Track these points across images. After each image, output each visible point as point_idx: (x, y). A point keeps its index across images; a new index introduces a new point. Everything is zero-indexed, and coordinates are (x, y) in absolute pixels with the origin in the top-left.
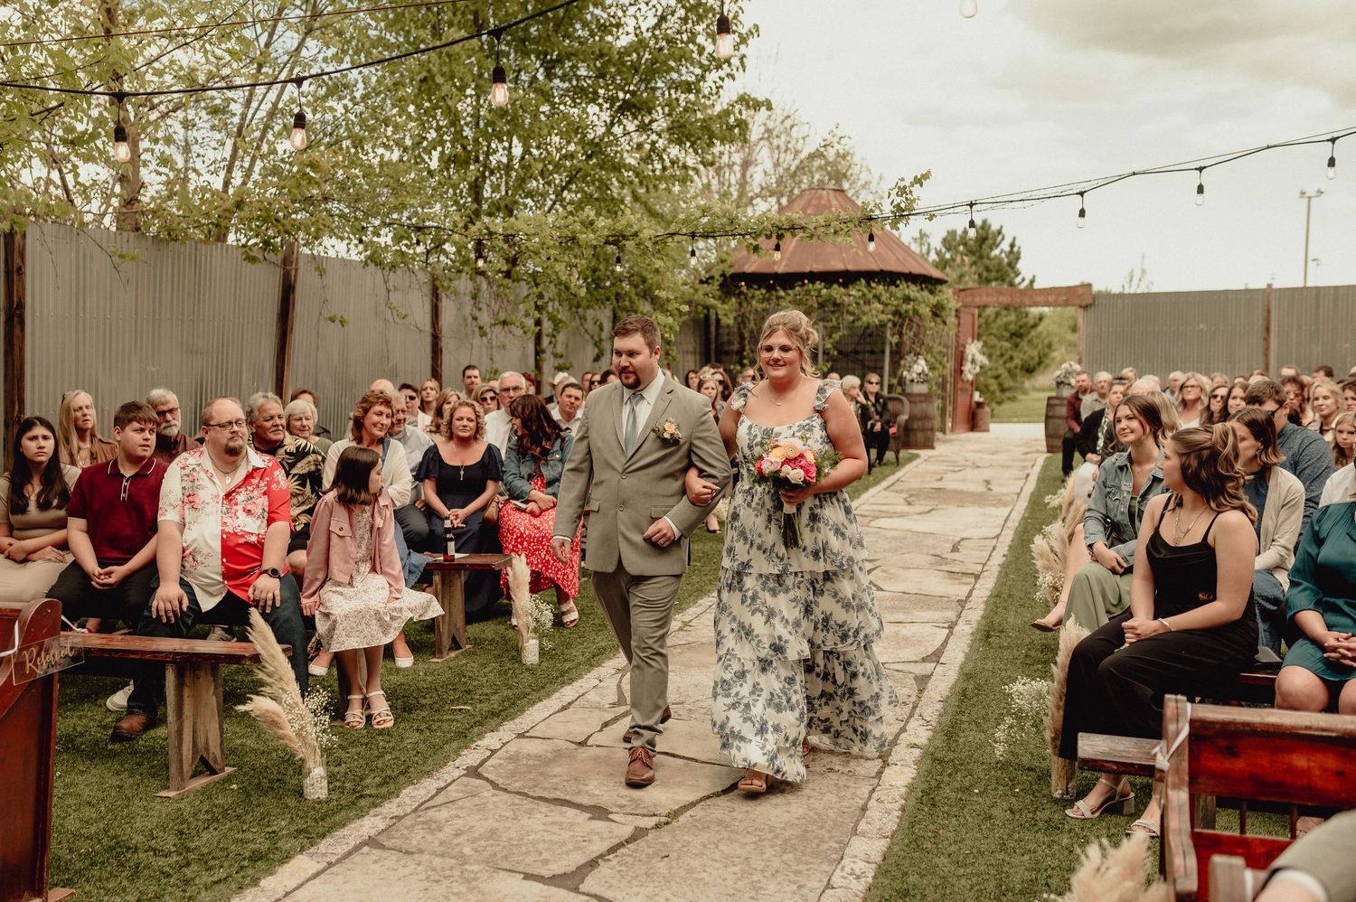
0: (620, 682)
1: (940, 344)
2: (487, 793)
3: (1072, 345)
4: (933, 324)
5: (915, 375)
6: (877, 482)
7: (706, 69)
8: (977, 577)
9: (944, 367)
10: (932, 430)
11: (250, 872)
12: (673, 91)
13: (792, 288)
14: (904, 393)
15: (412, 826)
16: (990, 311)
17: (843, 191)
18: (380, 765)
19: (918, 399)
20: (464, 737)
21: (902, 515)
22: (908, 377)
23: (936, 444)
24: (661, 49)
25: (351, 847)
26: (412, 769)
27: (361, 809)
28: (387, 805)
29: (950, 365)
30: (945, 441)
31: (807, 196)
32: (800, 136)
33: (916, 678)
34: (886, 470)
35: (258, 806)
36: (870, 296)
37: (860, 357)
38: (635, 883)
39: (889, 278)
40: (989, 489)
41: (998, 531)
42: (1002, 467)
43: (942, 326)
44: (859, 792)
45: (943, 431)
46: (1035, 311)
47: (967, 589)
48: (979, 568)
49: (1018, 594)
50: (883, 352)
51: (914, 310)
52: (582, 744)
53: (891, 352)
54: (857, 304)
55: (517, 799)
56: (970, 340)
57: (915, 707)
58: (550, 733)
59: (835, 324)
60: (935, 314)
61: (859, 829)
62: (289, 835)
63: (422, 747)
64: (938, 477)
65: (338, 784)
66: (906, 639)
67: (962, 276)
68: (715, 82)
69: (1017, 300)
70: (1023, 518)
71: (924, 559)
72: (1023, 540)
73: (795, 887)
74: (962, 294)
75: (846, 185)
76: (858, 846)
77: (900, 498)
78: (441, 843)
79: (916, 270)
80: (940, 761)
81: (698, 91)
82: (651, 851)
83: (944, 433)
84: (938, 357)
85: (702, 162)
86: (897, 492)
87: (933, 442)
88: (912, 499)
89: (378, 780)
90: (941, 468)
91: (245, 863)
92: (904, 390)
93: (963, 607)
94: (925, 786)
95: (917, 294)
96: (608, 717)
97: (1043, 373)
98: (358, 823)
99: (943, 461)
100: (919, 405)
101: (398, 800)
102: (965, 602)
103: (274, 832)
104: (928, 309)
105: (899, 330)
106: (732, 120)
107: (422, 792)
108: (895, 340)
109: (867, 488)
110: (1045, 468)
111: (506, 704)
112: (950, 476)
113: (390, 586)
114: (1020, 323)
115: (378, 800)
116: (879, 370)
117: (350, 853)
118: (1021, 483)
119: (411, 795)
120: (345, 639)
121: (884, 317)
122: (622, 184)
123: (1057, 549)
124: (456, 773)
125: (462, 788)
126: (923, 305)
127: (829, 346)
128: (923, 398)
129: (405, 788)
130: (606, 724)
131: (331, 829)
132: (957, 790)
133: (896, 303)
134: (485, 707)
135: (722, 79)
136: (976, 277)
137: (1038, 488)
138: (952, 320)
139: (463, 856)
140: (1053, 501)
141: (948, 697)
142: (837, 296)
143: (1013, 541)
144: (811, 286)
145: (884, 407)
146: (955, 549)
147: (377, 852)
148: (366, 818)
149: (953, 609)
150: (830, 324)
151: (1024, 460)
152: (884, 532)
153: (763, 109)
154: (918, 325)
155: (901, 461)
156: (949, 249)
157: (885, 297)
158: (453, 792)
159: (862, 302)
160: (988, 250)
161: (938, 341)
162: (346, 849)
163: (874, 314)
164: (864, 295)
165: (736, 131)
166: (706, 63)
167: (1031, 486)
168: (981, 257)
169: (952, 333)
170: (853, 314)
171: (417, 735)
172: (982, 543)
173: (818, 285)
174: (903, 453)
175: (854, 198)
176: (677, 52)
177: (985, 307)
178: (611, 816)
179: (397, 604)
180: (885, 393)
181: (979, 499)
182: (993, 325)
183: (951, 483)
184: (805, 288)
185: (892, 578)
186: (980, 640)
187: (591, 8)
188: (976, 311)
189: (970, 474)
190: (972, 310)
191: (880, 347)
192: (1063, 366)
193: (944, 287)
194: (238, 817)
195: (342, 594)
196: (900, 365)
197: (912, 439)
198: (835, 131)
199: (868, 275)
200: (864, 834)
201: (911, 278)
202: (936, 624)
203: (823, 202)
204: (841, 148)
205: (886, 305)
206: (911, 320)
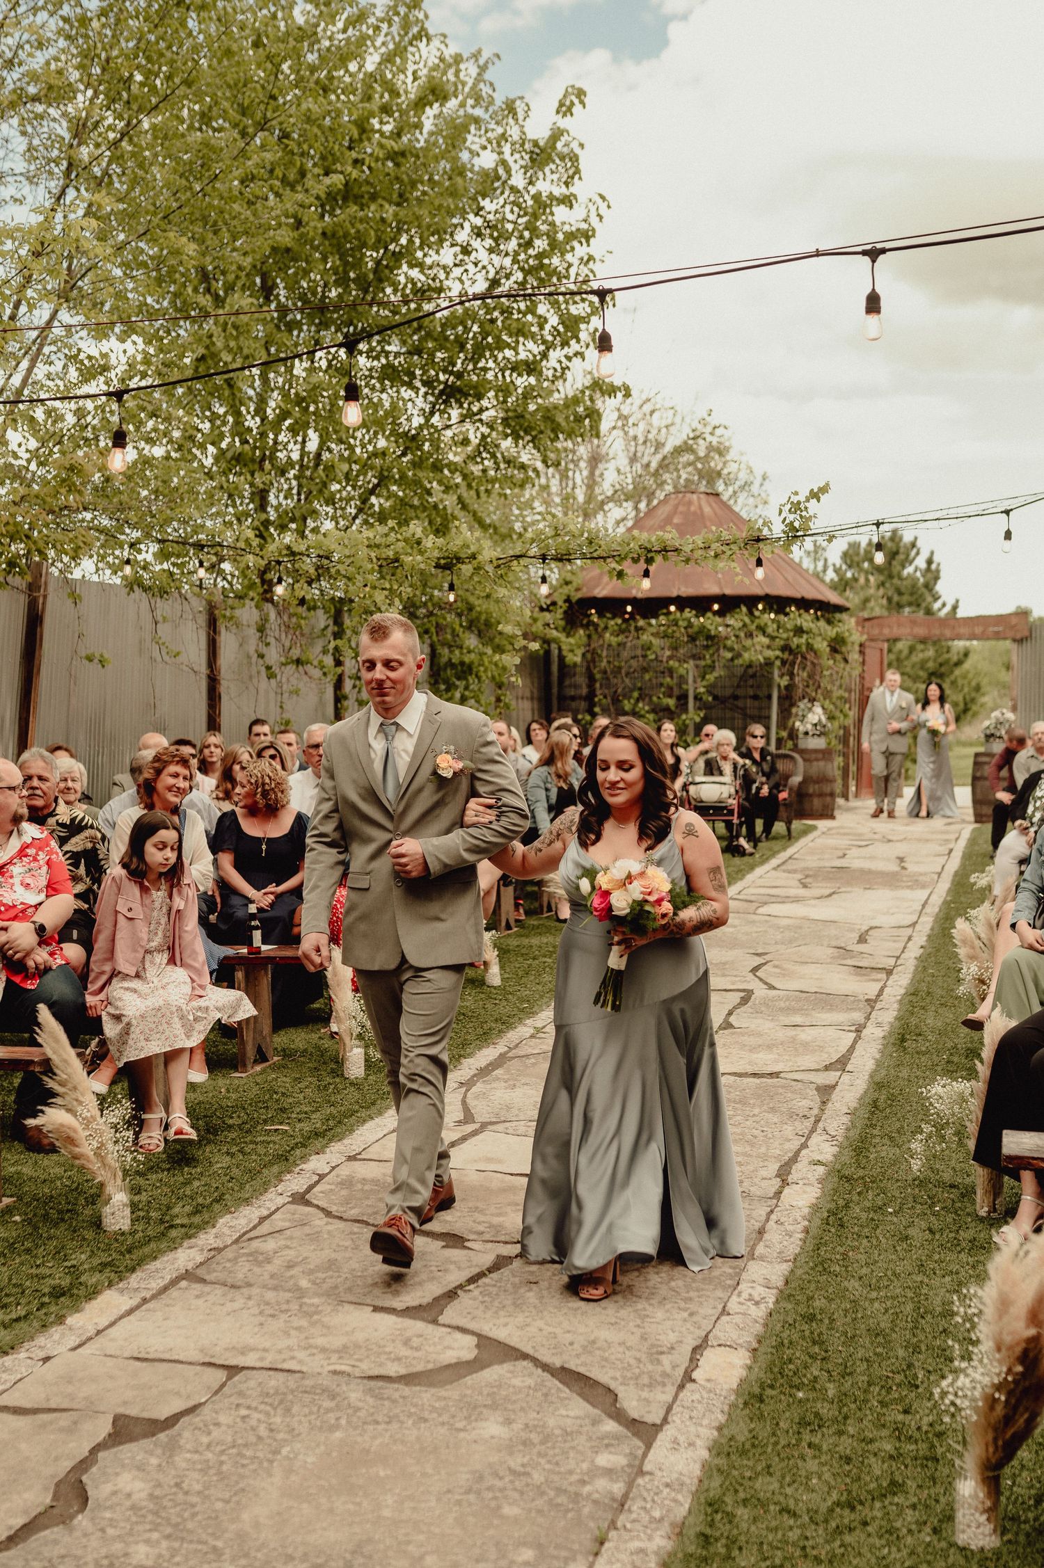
0: (465, 1096)
1: (841, 686)
2: (319, 1221)
3: (1005, 686)
4: (831, 662)
5: (809, 727)
6: (764, 861)
7: (549, 346)
8: (889, 972)
9: (846, 716)
10: (832, 795)
11: (53, 1308)
12: (507, 373)
13: (656, 616)
14: (795, 748)
15: (236, 1258)
16: (900, 645)
17: (717, 495)
18: (188, 1192)
19: (813, 756)
20: (285, 1160)
21: (797, 900)
22: (802, 729)
23: (836, 813)
24: (493, 321)
25: (167, 1281)
26: (227, 1196)
27: (173, 1240)
28: (202, 1236)
29: (853, 714)
30: (849, 810)
31: (672, 502)
32: (664, 423)
33: (818, 1089)
34: (775, 845)
35: (49, 1238)
36: (752, 627)
37: (740, 703)
38: (502, 1313)
39: (779, 604)
40: (904, 868)
41: (914, 918)
42: (919, 840)
43: (842, 665)
44: (754, 1214)
45: (845, 796)
46: (960, 645)
47: (878, 986)
48: (892, 962)
49: (940, 992)
50: (769, 697)
51: (808, 644)
53: (779, 698)
54: (737, 636)
55: (355, 1227)
56: (878, 682)
57: (817, 1121)
59: (709, 662)
60: (834, 650)
61: (757, 1253)
62: (92, 1269)
63: (235, 1172)
64: (841, 854)
65: (141, 1214)
66: (805, 1045)
67: (866, 601)
68: (560, 362)
69: (936, 631)
70: (945, 902)
71: (825, 952)
72: (944, 929)
73: (685, 1315)
74: (867, 624)
75: (720, 487)
76: (756, 1271)
77: (793, 880)
78: (272, 1277)
79: (810, 594)
80: (848, 1179)
81: (541, 373)
82: (517, 1280)
83: (847, 799)
84: (838, 703)
85: (544, 462)
86: (789, 872)
87: (833, 810)
88: (808, 880)
89: (188, 1209)
90: (843, 842)
91: (46, 1299)
92: (796, 745)
93: (873, 1008)
94: (833, 1206)
95: (812, 625)
96: (455, 1136)
97: (970, 723)
98: (170, 1256)
99: (845, 834)
100: (815, 763)
101: (214, 1231)
102: (875, 1001)
103: (74, 1266)
104: (825, 644)
105: (788, 667)
106: (581, 409)
107: (243, 1221)
108: (784, 682)
109: (752, 868)
110: (972, 841)
111: (331, 1123)
112: (854, 852)
113: (193, 981)
114: (940, 660)
115: (191, 1231)
116: (764, 720)
117: (165, 1289)
118: (942, 860)
119: (230, 1225)
120: (143, 1043)
121: (771, 654)
122: (447, 489)
123: (983, 935)
124: (280, 1201)
125: (289, 1216)
126: (819, 639)
127: (702, 690)
128: (820, 756)
129: (221, 1217)
131: (140, 1262)
132: (868, 1210)
133: (785, 636)
134: (306, 1127)
135: (569, 358)
136: (885, 601)
137: (963, 866)
138: (854, 656)
139: (299, 1289)
140: (979, 879)
141: (856, 1109)
142: (712, 628)
143: (932, 929)
144: (678, 614)
145: (773, 769)
146: (862, 939)
147: (198, 1287)
148: (179, 1250)
149: (860, 1009)
150: (702, 663)
151: (947, 832)
152: (776, 921)
153: (619, 395)
154: (813, 663)
155: (794, 834)
156: (850, 567)
157: (771, 629)
158: (279, 1221)
159: (742, 635)
160: (899, 568)
161: (838, 683)
162: (162, 1283)
163: (758, 650)
164: (745, 625)
165: (587, 421)
166: (550, 338)
167: (954, 864)
168: (891, 577)
169: (856, 673)
170: (731, 649)
171: (228, 1158)
172: (895, 932)
173: (688, 613)
174: (796, 824)
175: (732, 502)
176: (514, 325)
177: (896, 640)
178: (467, 1244)
179: (201, 1003)
180: (772, 748)
181: (891, 880)
182: (906, 663)
183: (856, 860)
184: (671, 617)
185: (785, 974)
186: (894, 1044)
187: (405, 267)
188: (886, 646)
189: (880, 849)
190: (880, 645)
191: (765, 689)
192: (993, 715)
193: (844, 616)
194: (28, 1251)
195: (135, 991)
196: (790, 714)
197: (807, 806)
198: (708, 419)
199: (750, 601)
200: (762, 1258)
201: (804, 604)
202: (840, 1027)
203: (693, 509)
204: (714, 440)
205: (773, 638)
206: (804, 658)
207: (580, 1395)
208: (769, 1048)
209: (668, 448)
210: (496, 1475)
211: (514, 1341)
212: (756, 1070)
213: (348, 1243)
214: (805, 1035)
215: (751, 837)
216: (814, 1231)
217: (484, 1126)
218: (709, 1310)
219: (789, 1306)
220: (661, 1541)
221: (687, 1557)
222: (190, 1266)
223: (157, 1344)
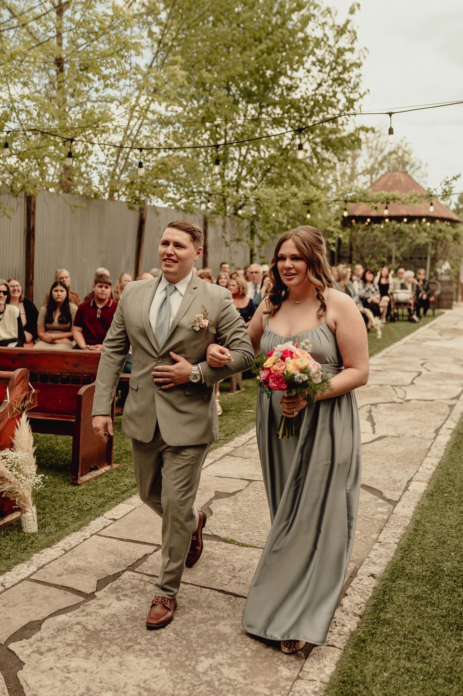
4: (453, 244)
5: (443, 271)
6: (424, 325)
10: (452, 300)
14: (437, 279)
17: (406, 172)
19: (445, 283)
21: (438, 340)
22: (440, 272)
23: (453, 307)
30: (458, 306)
31: (388, 176)
33: (448, 405)
34: (428, 319)
36: (421, 229)
37: (414, 261)
39: (432, 219)
43: (458, 245)
45: (457, 300)
50: (426, 258)
51: (443, 236)
53: (431, 259)
54: (414, 233)
59: (401, 243)
60: (455, 239)
63: (237, 424)
64: (455, 323)
66: (443, 391)
71: (449, 359)
75: (408, 169)
76: (427, 460)
77: (436, 332)
79: (445, 215)
84: (455, 261)
86: (434, 329)
87: (451, 305)
88: (442, 333)
90: (456, 319)
95: (446, 228)
99: (457, 316)
100: (446, 286)
104: (451, 236)
105: (435, 246)
106: (354, 138)
108: (433, 252)
109: (419, 327)
112: (461, 323)
116: (425, 268)
121: (428, 240)
122: (299, 170)
126: (449, 234)
127: (398, 255)
128: (448, 283)
133: (434, 233)
142: (404, 229)
144: (389, 223)
145: (428, 288)
147: (232, 457)
148: (224, 447)
150: (399, 243)
152: (429, 347)
153: (370, 132)
154: (445, 245)
155: (436, 315)
157: (428, 230)
159: (416, 232)
161: (455, 253)
162: (220, 456)
163: (423, 238)
164: (418, 228)
165: (356, 143)
170: (411, 238)
171: (234, 420)
173: (394, 222)
174: (437, 311)
175: (412, 176)
180: (428, 279)
184: (387, 224)
185: (434, 366)
187: (283, 78)
191: (425, 256)
193: (459, 225)
196: (435, 265)
197: (441, 304)
199: (420, 218)
200: (430, 457)
201: (443, 219)
202: (457, 385)
203: (397, 178)
204: (406, 149)
205: (429, 234)
206: (442, 242)
207: (370, 492)
208: (429, 391)
209: (386, 152)
212: (425, 398)
214: (443, 388)
215: (418, 315)
216: (448, 449)
218: (412, 471)
219: (441, 470)
220: (400, 531)
221: (410, 534)
222: (228, 452)
223: (223, 473)
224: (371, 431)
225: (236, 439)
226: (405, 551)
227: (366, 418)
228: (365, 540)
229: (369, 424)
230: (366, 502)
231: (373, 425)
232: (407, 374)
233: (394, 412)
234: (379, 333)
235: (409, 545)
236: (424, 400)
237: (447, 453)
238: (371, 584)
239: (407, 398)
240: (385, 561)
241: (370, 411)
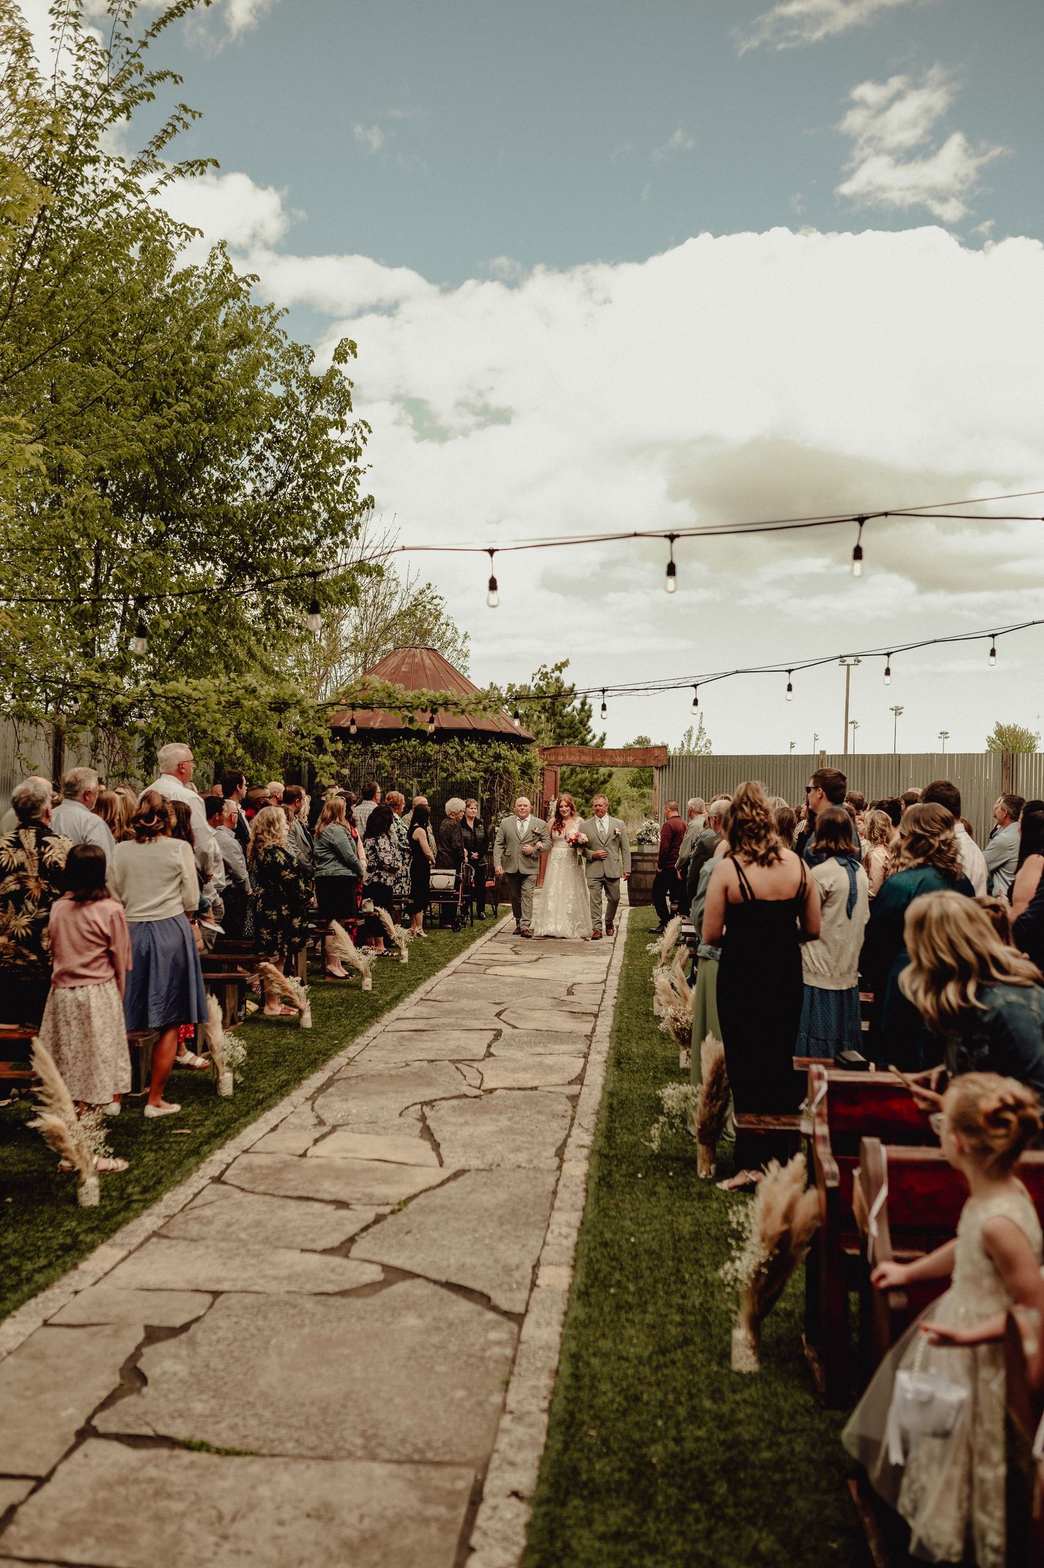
0: (313, 1107)
2: (238, 1195)
8: (596, 1016)
11: (66, 1259)
15: (185, 1222)
17: (434, 650)
20: (197, 1154)
21: (513, 964)
25: (142, 1238)
26: (165, 1180)
27: (136, 1211)
28: (155, 1207)
33: (568, 1097)
38: (392, 1250)
41: (604, 976)
44: (546, 1180)
47: (590, 1026)
48: (596, 1008)
51: (504, 768)
52: (304, 1155)
55: (267, 1198)
57: (573, 1119)
58: (271, 1149)
61: (556, 1207)
62: (84, 1232)
63: (164, 1163)
66: (552, 1067)
70: (624, 965)
71: (545, 1002)
72: (628, 983)
75: (434, 643)
76: (558, 1217)
77: (506, 949)
78: (218, 1233)
80: (606, 1157)
82: (395, 1229)
86: (502, 943)
89: (139, 1190)
91: (59, 1253)
93: (591, 1041)
94: (599, 1174)
95: (506, 753)
96: (317, 1135)
98: (137, 1222)
101: (163, 1203)
102: (591, 1036)
103: (69, 1230)
104: (517, 767)
107: (181, 1197)
111: (222, 1128)
115: (146, 1204)
117: (142, 1244)
119: (173, 1199)
124: (205, 1182)
125: (213, 1192)
129: (166, 1194)
130: (316, 1141)
131: (118, 1227)
132: (625, 1176)
133: (487, 761)
134: (204, 1131)
138: (537, 777)
139: (241, 1240)
141: (598, 1110)
143: (619, 985)
146: (570, 992)
147: (165, 1242)
148: (143, 1217)
149: (582, 1042)
152: (502, 979)
158: (207, 1196)
162: (139, 1240)
164: (457, 752)
171: (153, 1154)
172: (592, 987)
178: (351, 1207)
185: (521, 1017)
193: (530, 746)
194: (30, 1222)
200: (560, 1209)
202: (572, 1055)
205: (478, 762)
207: (465, 1297)
208: (525, 1069)
210: (423, 1348)
211: (408, 1266)
212: (521, 1085)
213: (265, 1209)
214: (549, 1060)
216: (591, 1190)
217: (334, 1128)
218: (534, 1243)
219: (589, 1238)
220: (545, 1381)
221: (567, 1388)
222: (155, 1228)
223: (153, 1280)
224: (436, 1161)
225: (166, 1197)
226: (568, 1428)
227: (417, 1132)
228: (480, 1411)
229: (427, 1145)
230: (463, 1322)
231: (436, 1146)
232: (476, 1035)
233: (468, 1117)
234: (405, 953)
235: (572, 1414)
236: (520, 1089)
237: (591, 1200)
238: (517, 1516)
239: (487, 1085)
240: (531, 1456)
241: (423, 1118)
